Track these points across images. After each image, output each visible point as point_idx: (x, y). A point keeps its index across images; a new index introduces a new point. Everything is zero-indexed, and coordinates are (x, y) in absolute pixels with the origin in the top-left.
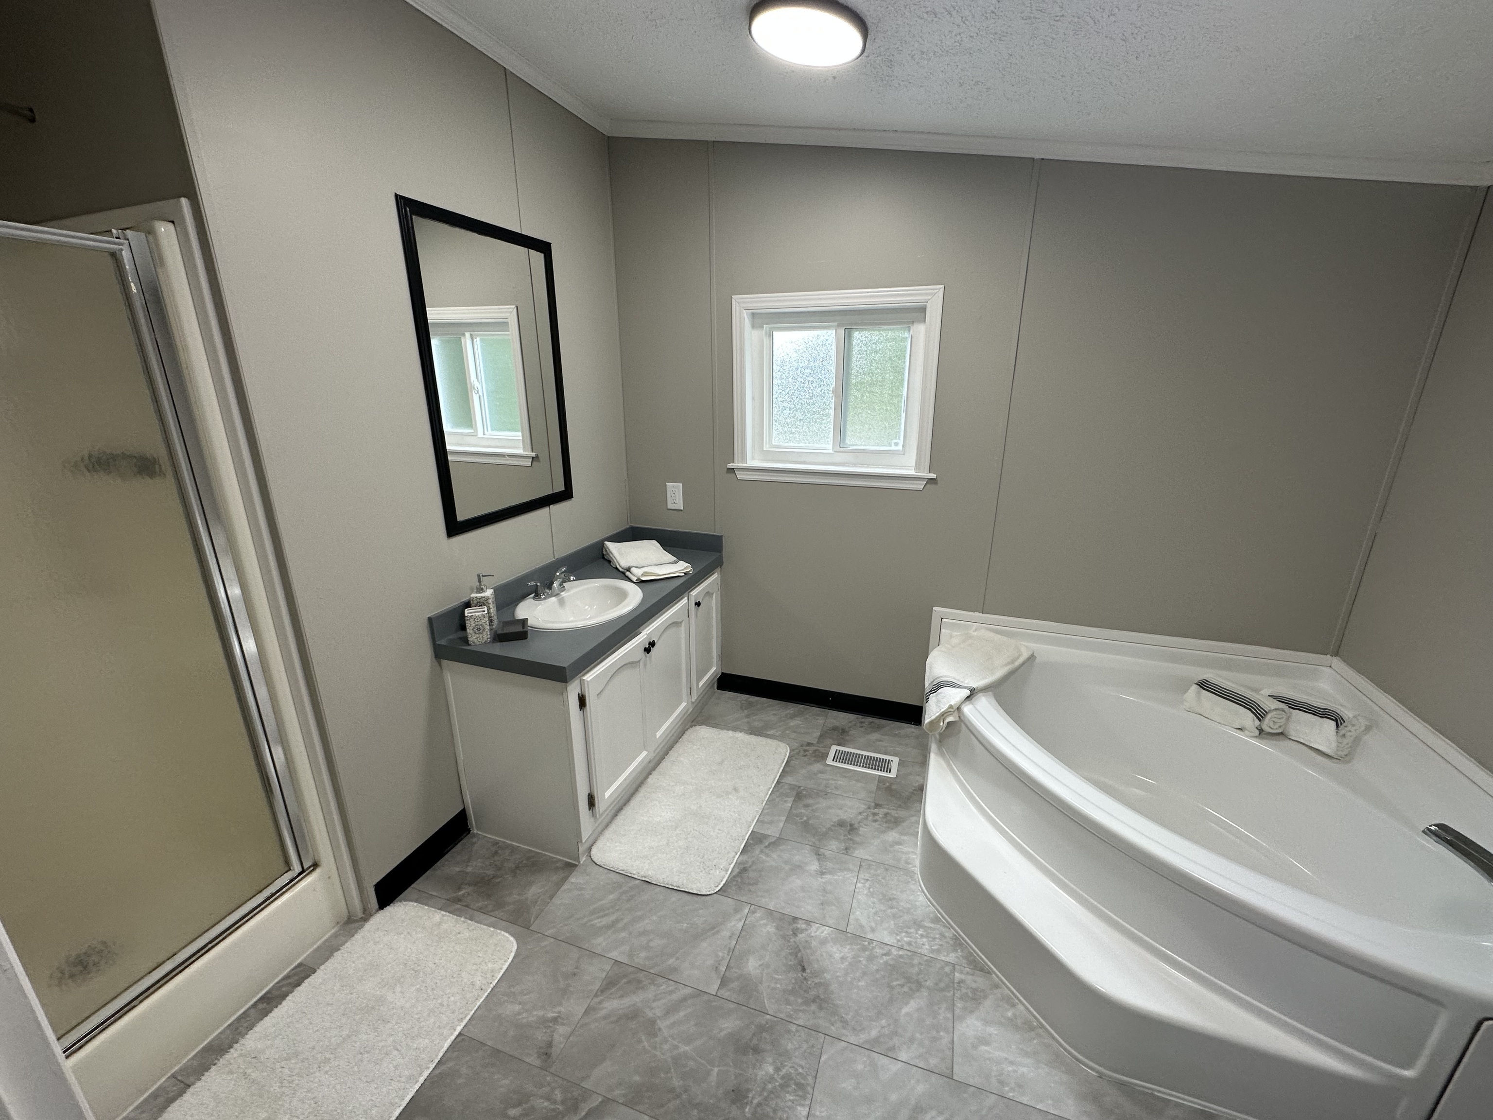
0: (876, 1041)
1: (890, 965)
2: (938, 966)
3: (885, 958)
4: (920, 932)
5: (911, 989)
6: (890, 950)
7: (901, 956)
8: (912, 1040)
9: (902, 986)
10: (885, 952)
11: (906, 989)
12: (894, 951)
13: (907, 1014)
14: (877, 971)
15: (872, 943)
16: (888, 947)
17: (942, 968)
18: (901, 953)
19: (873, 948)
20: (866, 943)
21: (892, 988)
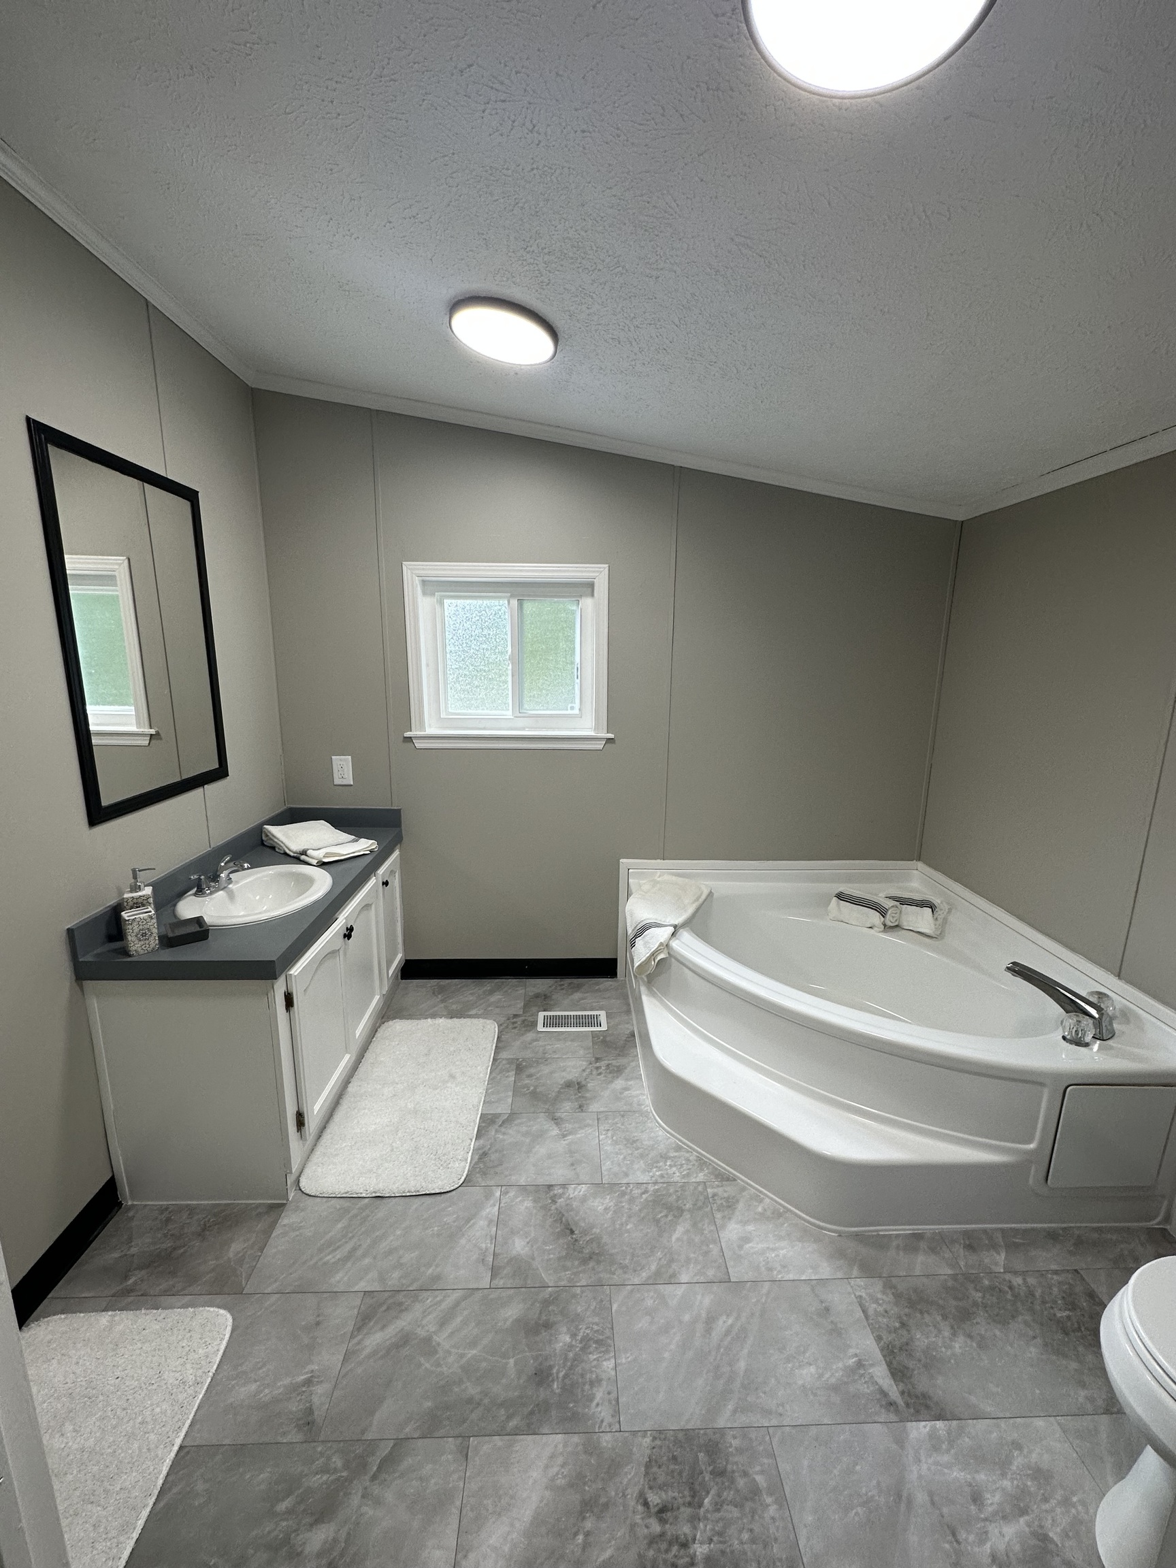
0: (658, 1273)
1: (651, 1201)
2: (692, 1188)
3: (644, 1196)
4: (668, 1163)
5: (675, 1217)
6: (647, 1188)
7: (657, 1190)
8: (688, 1260)
9: (666, 1216)
10: (643, 1191)
11: (670, 1218)
12: (651, 1188)
13: (678, 1239)
14: (640, 1210)
15: (629, 1186)
16: (645, 1185)
17: (696, 1188)
18: (656, 1187)
19: (631, 1190)
20: (624, 1188)
21: (657, 1221)
